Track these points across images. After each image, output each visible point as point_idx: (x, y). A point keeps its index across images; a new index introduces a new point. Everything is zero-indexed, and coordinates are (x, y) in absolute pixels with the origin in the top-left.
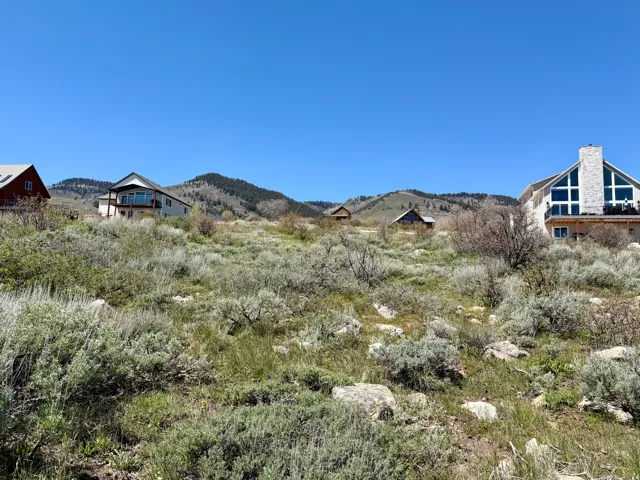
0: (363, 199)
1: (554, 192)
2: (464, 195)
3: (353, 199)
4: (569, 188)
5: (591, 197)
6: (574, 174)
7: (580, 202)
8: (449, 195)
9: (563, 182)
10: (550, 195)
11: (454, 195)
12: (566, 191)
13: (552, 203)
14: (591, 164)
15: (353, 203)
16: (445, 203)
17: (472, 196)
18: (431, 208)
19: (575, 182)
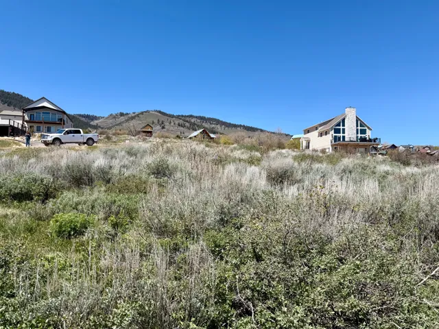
0: (122, 114)
1: (335, 129)
2: (191, 116)
3: (114, 114)
4: (341, 127)
5: (350, 133)
6: (343, 120)
7: (346, 135)
8: (182, 116)
9: (339, 125)
10: (333, 131)
11: (185, 116)
12: (340, 129)
13: (334, 135)
14: (351, 116)
15: (114, 117)
16: (181, 121)
17: (196, 117)
18: (172, 124)
19: (343, 125)
